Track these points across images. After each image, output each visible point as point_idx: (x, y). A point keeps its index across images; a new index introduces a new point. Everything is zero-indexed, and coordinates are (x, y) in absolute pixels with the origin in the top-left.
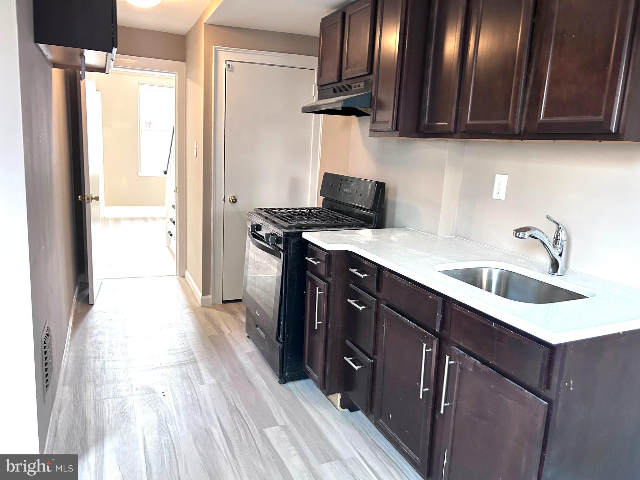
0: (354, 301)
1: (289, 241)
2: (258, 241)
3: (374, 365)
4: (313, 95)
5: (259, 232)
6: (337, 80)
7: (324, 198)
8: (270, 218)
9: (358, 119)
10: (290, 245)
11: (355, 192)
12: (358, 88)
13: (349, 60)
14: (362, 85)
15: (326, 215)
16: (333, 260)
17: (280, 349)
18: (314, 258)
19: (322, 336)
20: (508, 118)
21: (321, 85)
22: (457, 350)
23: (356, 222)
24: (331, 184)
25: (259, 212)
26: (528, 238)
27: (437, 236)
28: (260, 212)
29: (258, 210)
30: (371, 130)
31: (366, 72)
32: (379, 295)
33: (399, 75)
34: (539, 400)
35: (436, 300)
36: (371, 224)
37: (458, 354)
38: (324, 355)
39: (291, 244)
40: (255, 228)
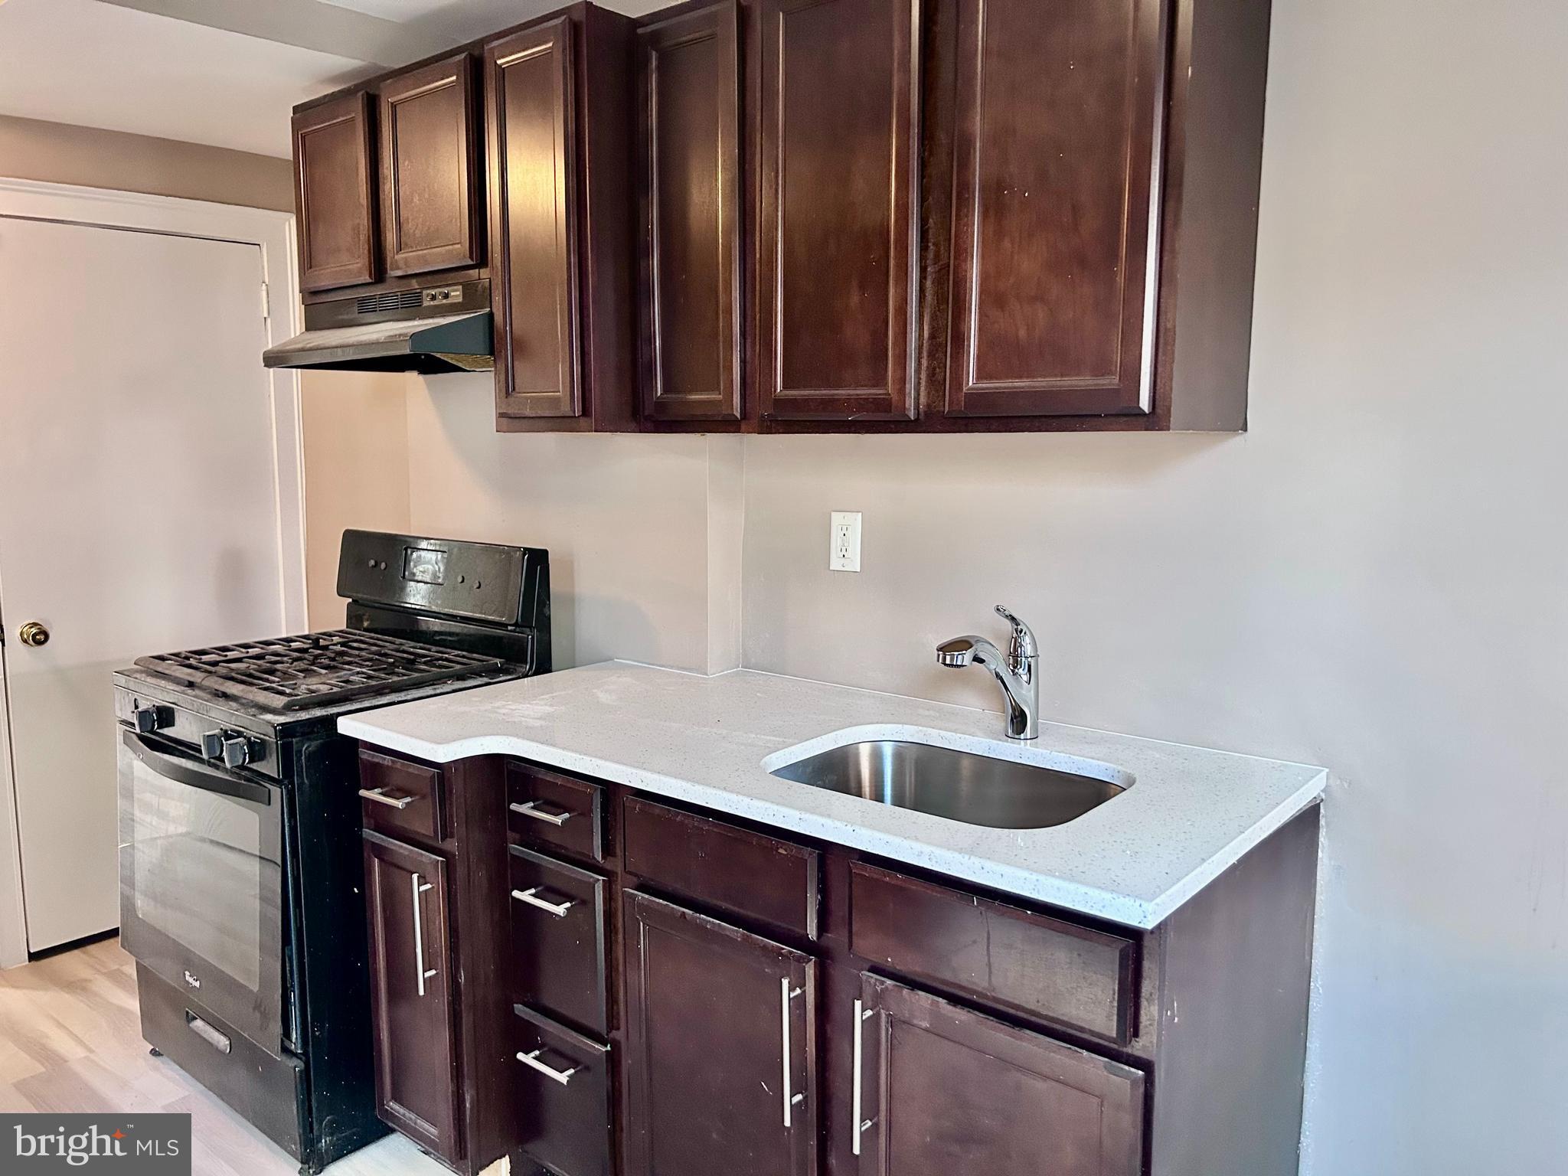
0: (533, 891)
1: (295, 747)
2: (166, 757)
3: (613, 1060)
4: (266, 315)
5: (166, 731)
6: (370, 276)
7: (350, 600)
8: (206, 683)
9: (425, 381)
10: (299, 759)
11: (460, 580)
12: (444, 301)
13: (405, 227)
14: (456, 294)
15: (376, 651)
16: (457, 785)
17: (298, 1074)
18: (384, 790)
19: (444, 1011)
20: (887, 383)
21: (312, 290)
22: (876, 979)
23: (479, 663)
24: (372, 563)
25: (155, 667)
26: (971, 664)
27: (707, 675)
28: (161, 667)
29: (151, 663)
30: (501, 415)
31: (470, 260)
32: (616, 865)
33: (574, 271)
34: (1122, 1069)
35: (800, 856)
36: (522, 663)
37: (882, 990)
38: (451, 1063)
39: (303, 758)
40: (154, 721)
